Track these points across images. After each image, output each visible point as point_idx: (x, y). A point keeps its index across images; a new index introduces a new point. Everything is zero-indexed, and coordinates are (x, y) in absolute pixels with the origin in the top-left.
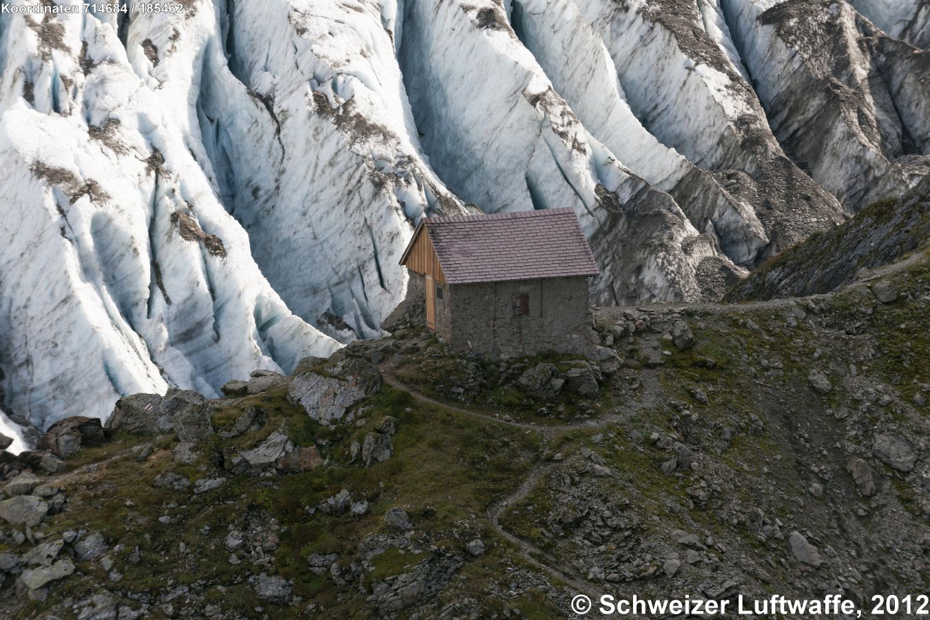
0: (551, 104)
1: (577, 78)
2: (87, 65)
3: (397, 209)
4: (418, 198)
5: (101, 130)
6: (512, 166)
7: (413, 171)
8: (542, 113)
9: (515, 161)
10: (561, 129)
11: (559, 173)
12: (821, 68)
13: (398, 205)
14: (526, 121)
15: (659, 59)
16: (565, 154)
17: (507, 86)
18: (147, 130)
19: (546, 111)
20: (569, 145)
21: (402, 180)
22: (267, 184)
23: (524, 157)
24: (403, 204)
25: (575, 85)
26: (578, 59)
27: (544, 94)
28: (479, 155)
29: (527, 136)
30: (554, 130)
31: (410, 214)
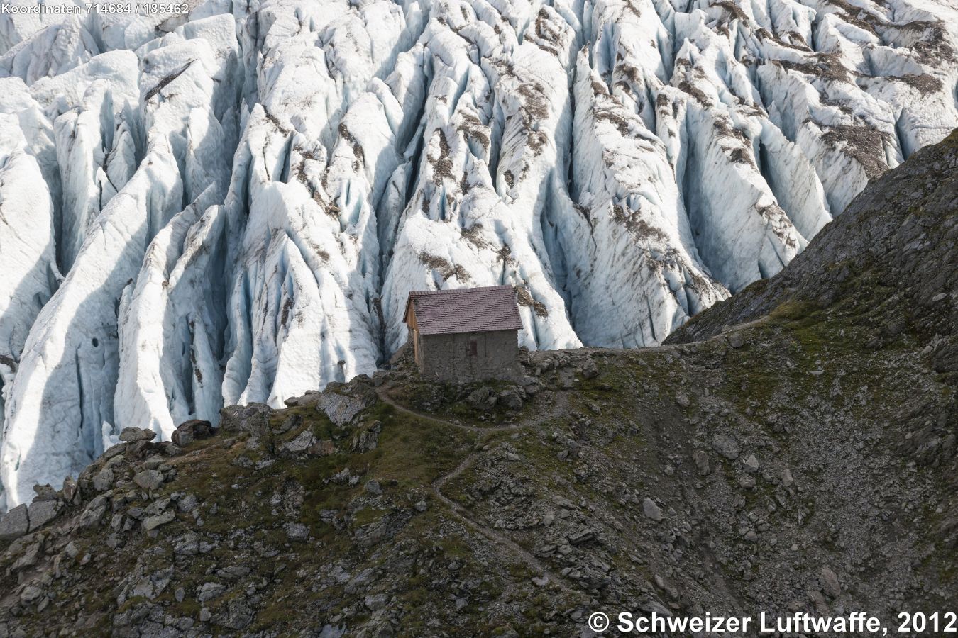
0: (773, 214)
1: (800, 196)
2: (465, 187)
3: (664, 285)
4: (678, 277)
5: (470, 231)
6: (750, 256)
7: (677, 259)
8: (766, 220)
9: (752, 252)
10: (779, 231)
11: (778, 260)
13: (665, 282)
14: (757, 225)
15: (854, 183)
16: (781, 247)
17: (747, 202)
18: (501, 231)
19: (770, 218)
20: (784, 242)
21: (669, 265)
22: (586, 268)
23: (757, 250)
24: (668, 282)
25: (798, 201)
26: (800, 183)
27: (769, 207)
28: (730, 248)
29: (757, 236)
30: (774, 231)
31: (673, 288)
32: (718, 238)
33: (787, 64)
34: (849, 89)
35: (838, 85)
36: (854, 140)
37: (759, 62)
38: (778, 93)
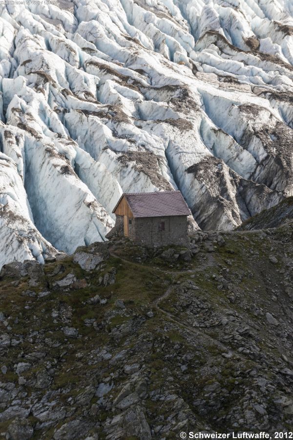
0: (96, 207)
1: (105, 197)
3: (29, 252)
4: (38, 248)
6: (78, 235)
7: (36, 236)
8: (92, 211)
9: (79, 233)
10: (101, 218)
11: (100, 237)
12: (215, 192)
13: (30, 251)
14: (85, 214)
15: (142, 188)
16: (103, 229)
17: (75, 199)
19: (94, 210)
20: (105, 225)
21: (31, 240)
23: (84, 231)
24: (32, 250)
25: (104, 200)
26: (106, 188)
27: (93, 202)
28: (62, 231)
29: (85, 221)
30: (98, 218)
31: (35, 254)
32: (52, 225)
33: (86, 112)
34: (131, 127)
35: (124, 125)
36: (139, 160)
37: (66, 111)
38: (80, 131)
